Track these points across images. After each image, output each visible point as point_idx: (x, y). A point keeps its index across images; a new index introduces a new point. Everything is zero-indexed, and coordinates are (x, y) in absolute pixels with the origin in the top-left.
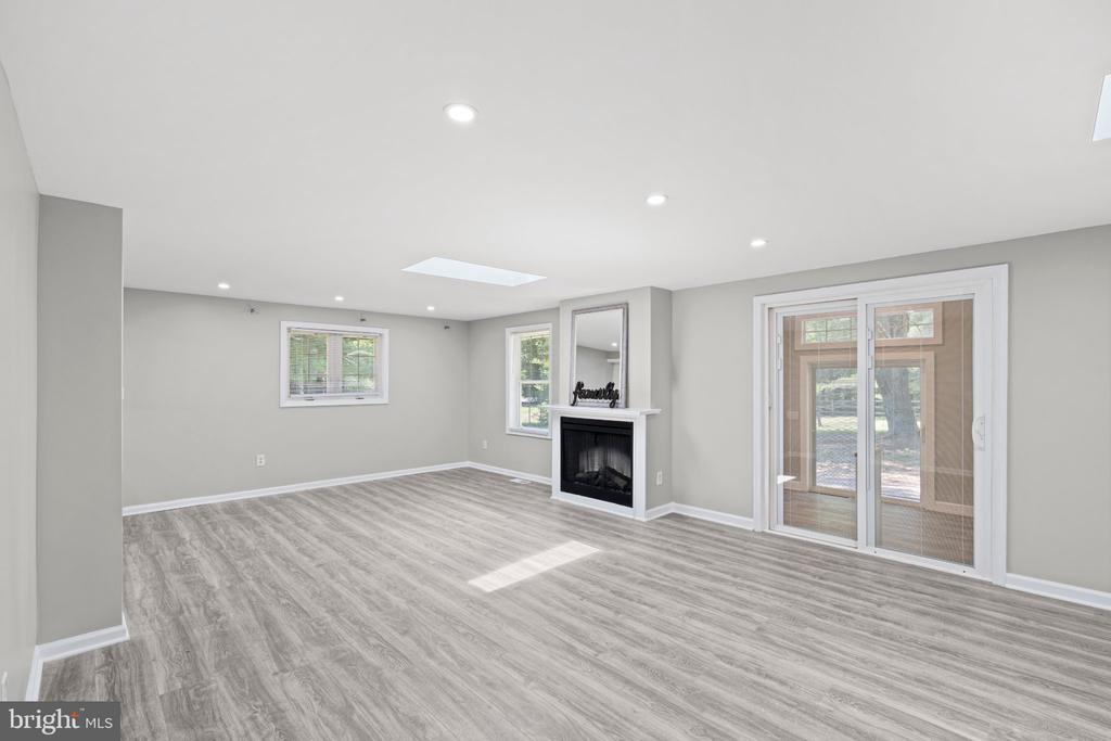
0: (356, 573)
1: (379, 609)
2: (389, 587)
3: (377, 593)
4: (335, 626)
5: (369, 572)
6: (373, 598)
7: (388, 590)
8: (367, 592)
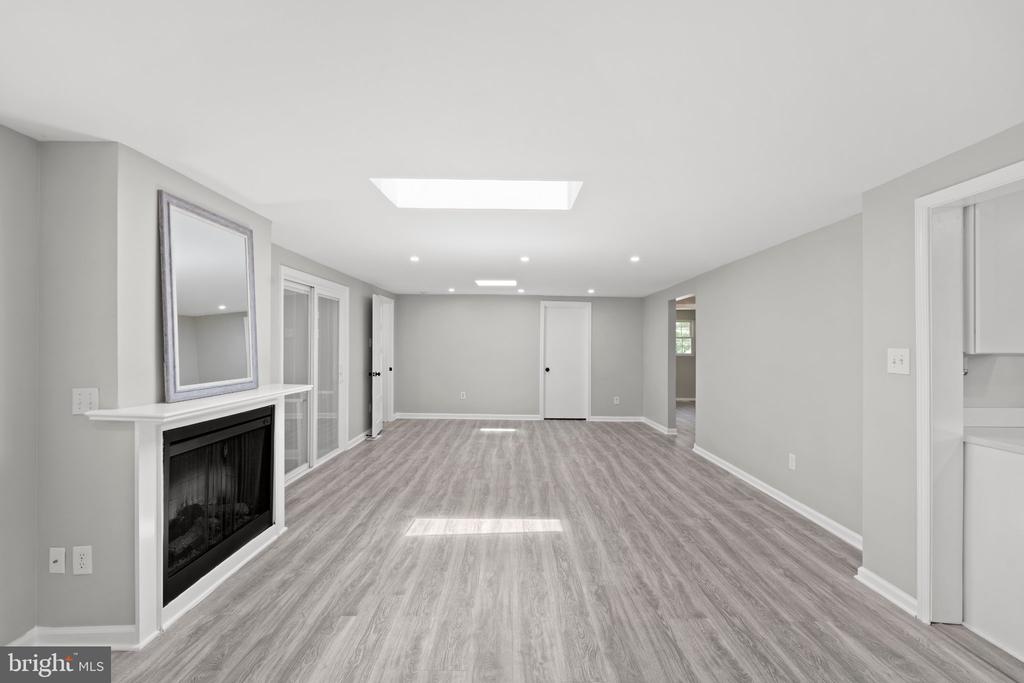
0: (652, 581)
1: (641, 534)
2: (625, 551)
3: (637, 548)
4: (676, 534)
5: (638, 577)
6: (642, 544)
7: (628, 548)
8: (646, 552)
